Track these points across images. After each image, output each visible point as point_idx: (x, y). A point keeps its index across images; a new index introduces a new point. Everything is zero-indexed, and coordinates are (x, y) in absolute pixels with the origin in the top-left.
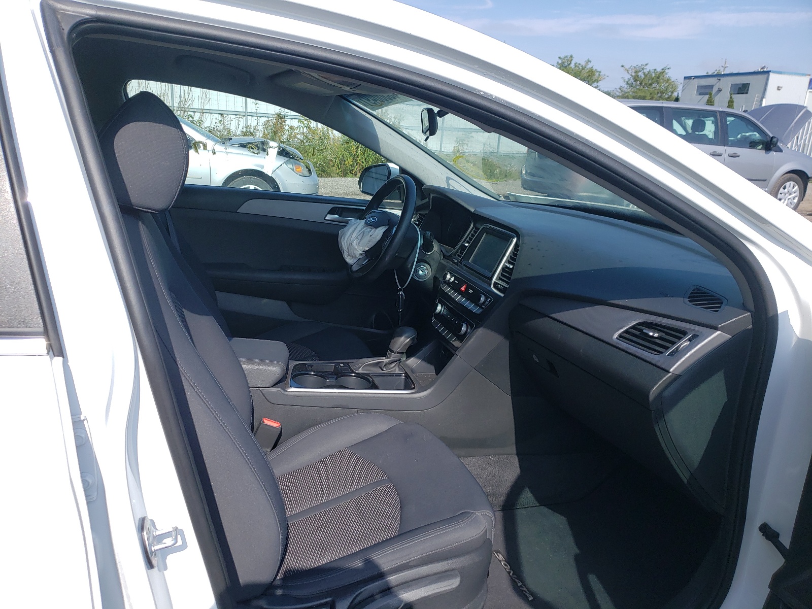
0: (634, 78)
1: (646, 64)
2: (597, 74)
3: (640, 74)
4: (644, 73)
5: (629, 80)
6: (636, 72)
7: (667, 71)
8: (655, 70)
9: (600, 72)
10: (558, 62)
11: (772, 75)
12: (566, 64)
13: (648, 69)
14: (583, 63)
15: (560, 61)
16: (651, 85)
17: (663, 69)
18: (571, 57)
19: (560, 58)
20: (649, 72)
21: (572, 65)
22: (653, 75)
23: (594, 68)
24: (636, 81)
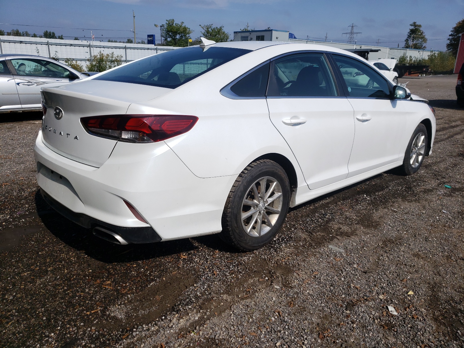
0: (207, 32)
1: (212, 25)
2: (188, 30)
3: (210, 29)
4: (212, 29)
5: (204, 33)
6: (207, 29)
7: (222, 28)
8: (217, 27)
9: (189, 29)
10: (166, 23)
11: (273, 32)
12: (171, 24)
13: (214, 26)
14: (180, 24)
15: (167, 22)
16: (216, 35)
17: (220, 27)
18: (173, 20)
19: (167, 21)
20: (214, 29)
21: (174, 25)
22: (216, 30)
23: (186, 26)
24: (208, 33)
